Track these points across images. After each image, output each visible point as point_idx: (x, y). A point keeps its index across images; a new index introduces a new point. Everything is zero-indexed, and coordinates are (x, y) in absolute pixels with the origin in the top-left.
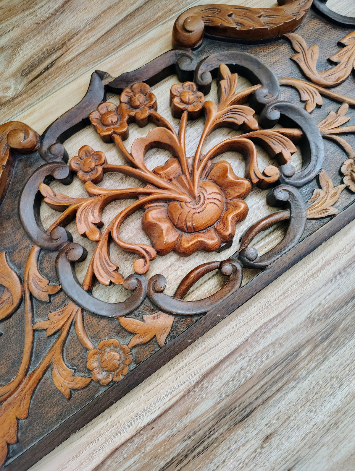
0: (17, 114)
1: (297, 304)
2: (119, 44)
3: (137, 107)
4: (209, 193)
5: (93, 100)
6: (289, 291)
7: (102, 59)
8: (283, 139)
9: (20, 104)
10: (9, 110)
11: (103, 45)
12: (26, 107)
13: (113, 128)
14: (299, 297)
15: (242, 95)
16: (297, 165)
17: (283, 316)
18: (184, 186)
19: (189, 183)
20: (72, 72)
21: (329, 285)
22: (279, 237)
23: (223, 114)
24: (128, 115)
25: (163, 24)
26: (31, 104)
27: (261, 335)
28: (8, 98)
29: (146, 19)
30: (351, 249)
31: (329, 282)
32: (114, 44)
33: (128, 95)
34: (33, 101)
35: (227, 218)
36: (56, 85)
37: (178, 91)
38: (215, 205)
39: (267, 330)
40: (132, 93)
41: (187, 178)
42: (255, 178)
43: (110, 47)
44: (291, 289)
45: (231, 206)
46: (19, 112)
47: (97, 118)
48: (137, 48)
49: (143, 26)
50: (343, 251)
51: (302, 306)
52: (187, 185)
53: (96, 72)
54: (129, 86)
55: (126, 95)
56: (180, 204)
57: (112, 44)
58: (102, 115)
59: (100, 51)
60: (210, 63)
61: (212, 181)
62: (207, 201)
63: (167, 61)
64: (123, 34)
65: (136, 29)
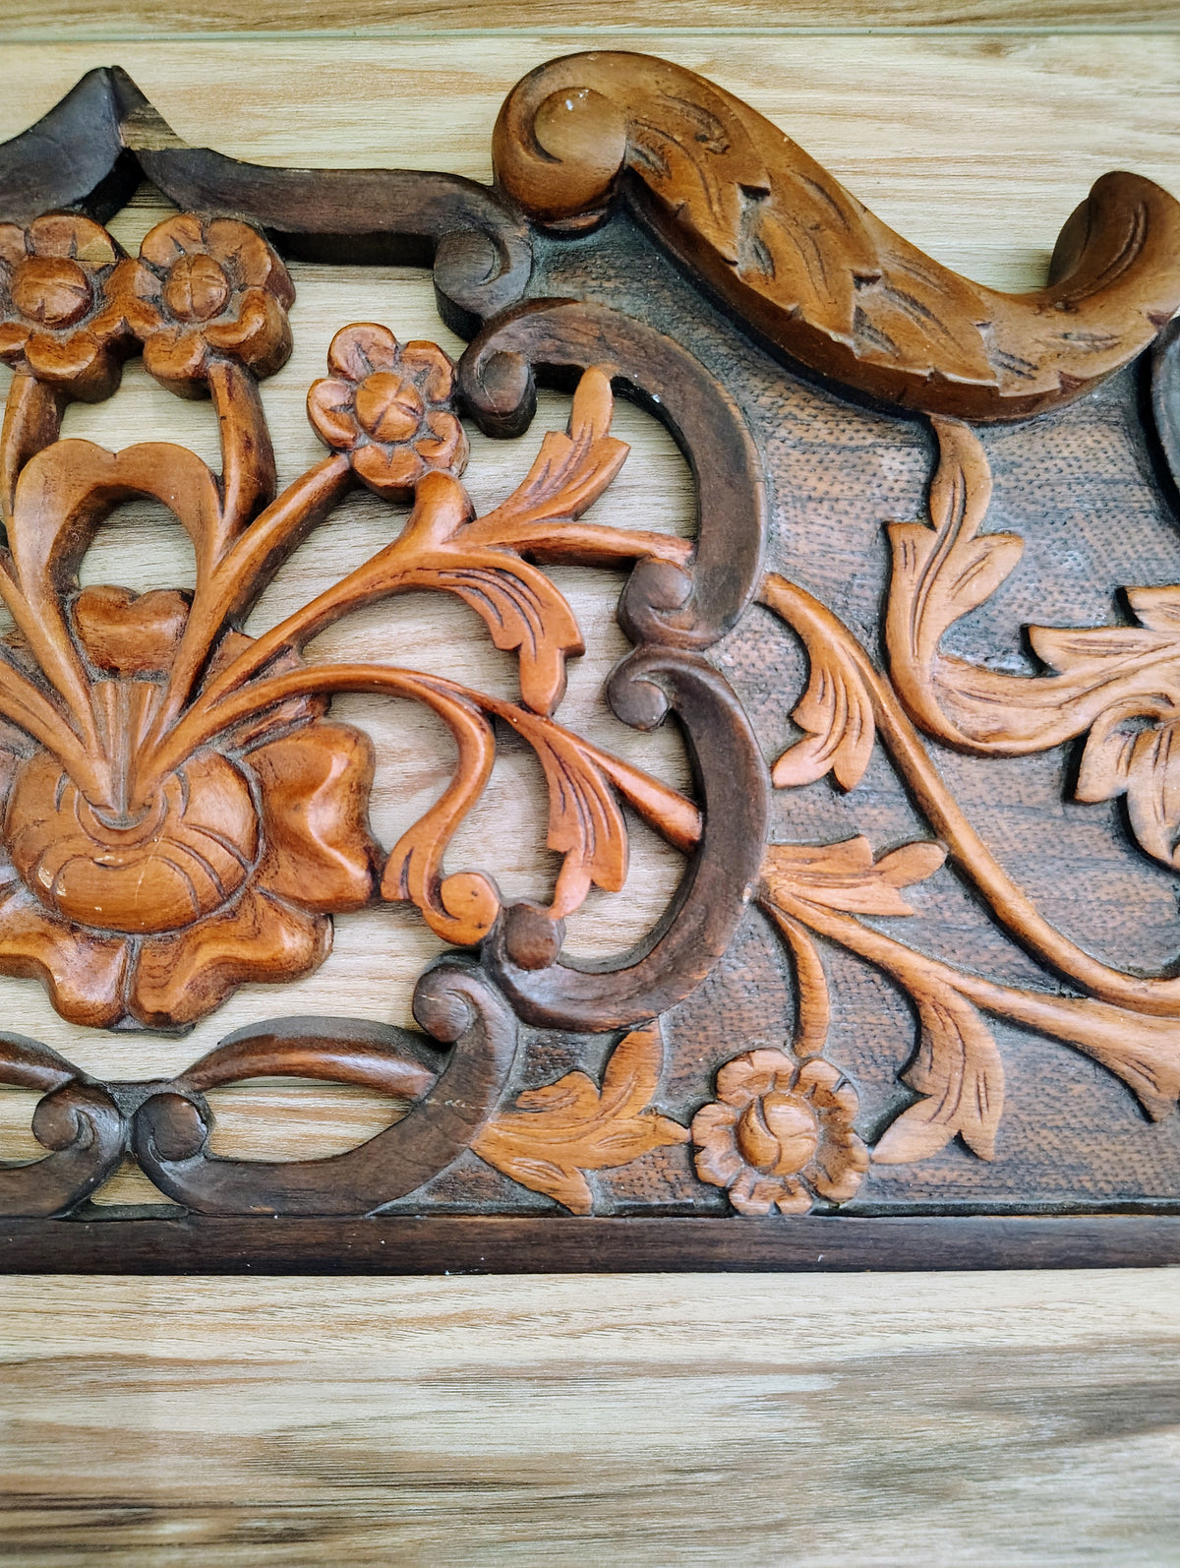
1: (265, 1372)
2: (323, 10)
4: (191, 818)
6: (272, 1314)
7: (223, 28)
8: (602, 814)
13: (31, 337)
14: (290, 1356)
17: (189, 1377)
18: (131, 728)
19: (152, 733)
21: (417, 1391)
24: (126, 323)
27: (76, 1381)
30: (587, 1332)
31: (426, 1381)
37: (370, 358)
38: (179, 877)
39: (109, 1380)
41: (162, 709)
42: (398, 883)
44: (280, 1315)
47: (8, 257)
48: (383, 70)
50: (554, 1320)
51: (278, 1389)
53: (113, 73)
56: (66, 787)
58: (34, 259)
60: (562, 333)
61: (258, 780)
62: (159, 841)
63: (409, 210)
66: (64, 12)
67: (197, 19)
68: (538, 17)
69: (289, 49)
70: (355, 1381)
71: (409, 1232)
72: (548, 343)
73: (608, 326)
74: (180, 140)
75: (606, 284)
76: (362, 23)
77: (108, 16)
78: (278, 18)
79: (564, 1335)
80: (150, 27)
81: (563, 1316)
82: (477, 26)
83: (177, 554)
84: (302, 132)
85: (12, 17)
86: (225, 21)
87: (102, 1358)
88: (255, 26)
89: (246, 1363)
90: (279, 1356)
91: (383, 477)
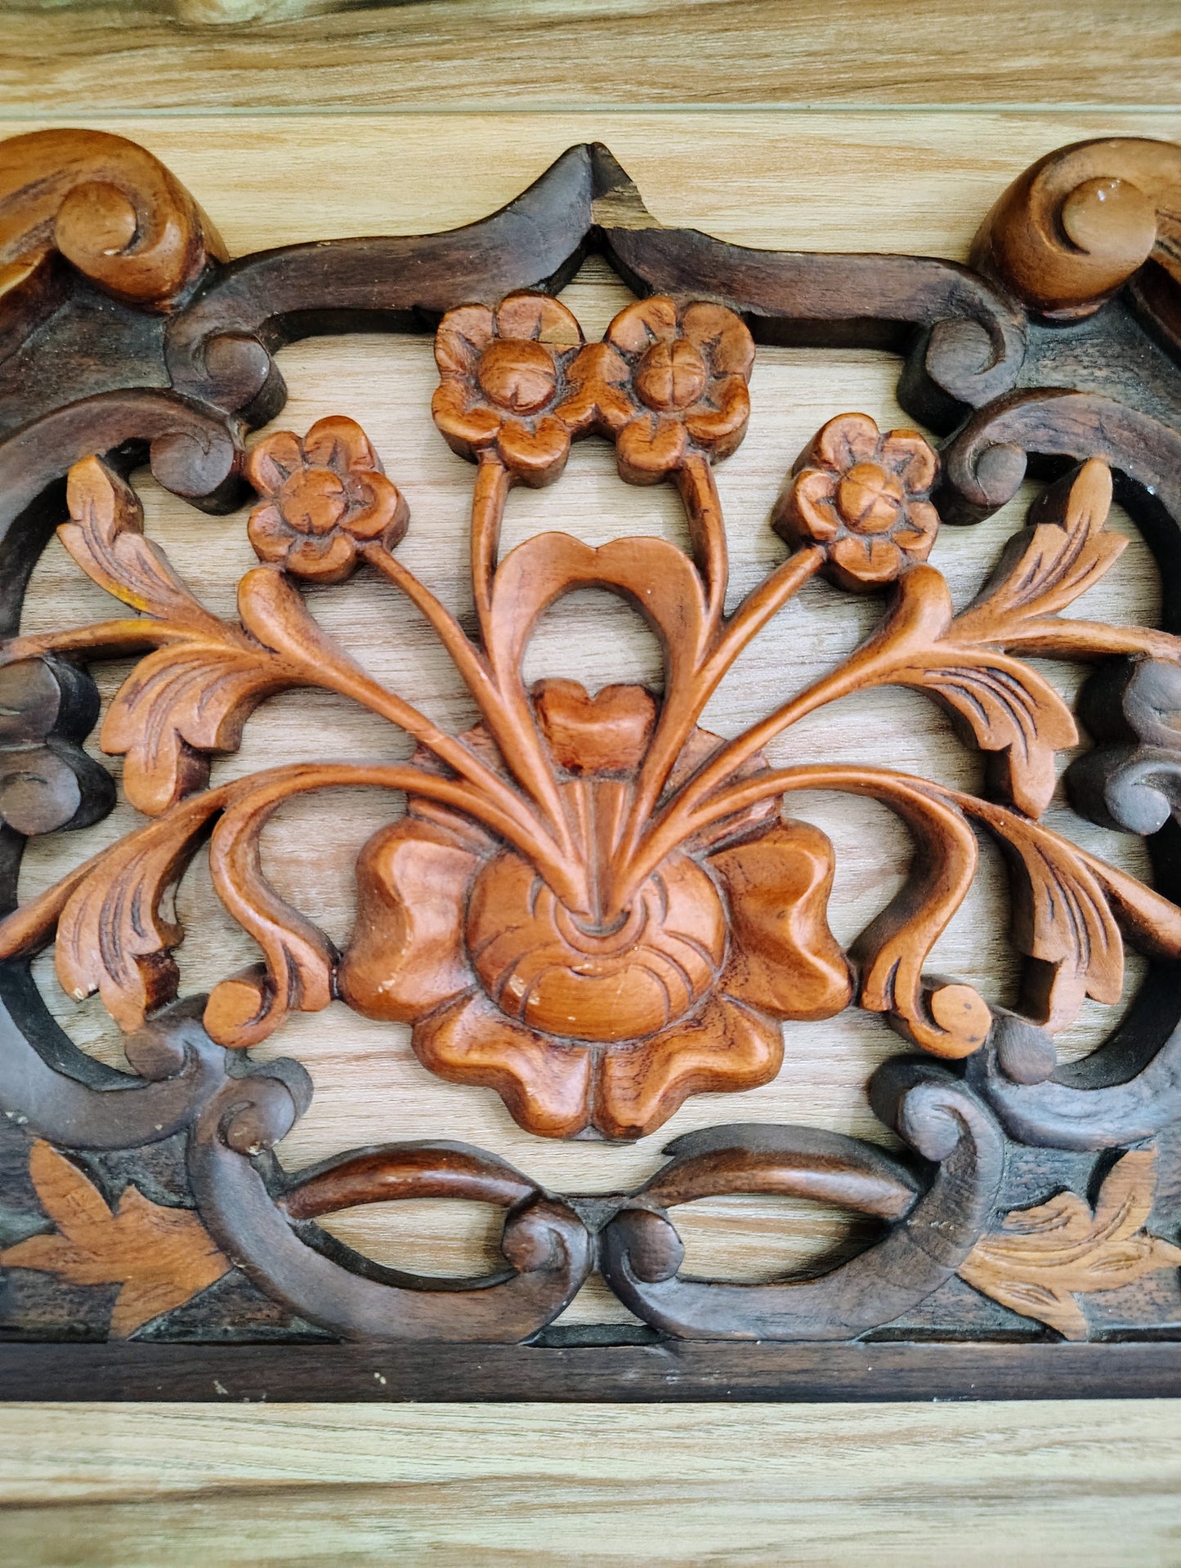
0: (210, 104)
1: (701, 1492)
2: (777, 83)
3: (649, 403)
4: (670, 925)
5: (505, 257)
6: (708, 1432)
7: (673, 100)
8: (1098, 924)
9: (246, 73)
10: (192, 69)
11: (716, 44)
12: (259, 101)
13: (502, 425)
14: (727, 1475)
15: (1082, 639)
16: (1086, 1029)
17: (621, 1498)
18: (602, 830)
19: (626, 836)
20: (522, 76)
21: (858, 1511)
22: (818, 1232)
23: (951, 663)
24: (597, 411)
25: (1008, 115)
26: (285, 103)
27: (503, 1502)
28: (215, 17)
29: (959, 48)
30: (1034, 1448)
31: (866, 1500)
32: (760, 72)
33: (654, 326)
34: (304, 93)
35: (669, 1058)
36: (426, 88)
37: (854, 448)
38: (657, 987)
39: (536, 1501)
40: (674, 330)
41: (633, 810)
42: (883, 992)
43: (734, 72)
44: (717, 1433)
45: (720, 1026)
46: (223, 104)
47: (474, 339)
48: (838, 145)
49: (925, 70)
50: (998, 1437)
51: (713, 1510)
52: (615, 841)
53: (594, 149)
54: (683, 298)
55: (647, 326)
56: (539, 891)
57: (757, 63)
58: (501, 343)
59: (689, 62)
60: (1059, 423)
61: (722, 883)
62: (640, 952)
63: (898, 296)
64: (822, 48)
65: (886, 65)
66: (507, 82)
67: (645, 90)
69: (740, 122)
70: (793, 1501)
71: (897, 1358)
72: (1042, 434)
73: (1108, 417)
74: (652, 218)
75: (1098, 373)
76: (815, 97)
77: (554, 86)
78: (729, 90)
79: (1010, 1452)
80: (597, 97)
81: (1010, 1432)
82: (934, 101)
83: (621, 644)
84: (754, 208)
85: (453, 87)
86: (674, 92)
87: (529, 1478)
88: (706, 98)
89: (681, 1483)
90: (715, 1475)
91: (867, 570)
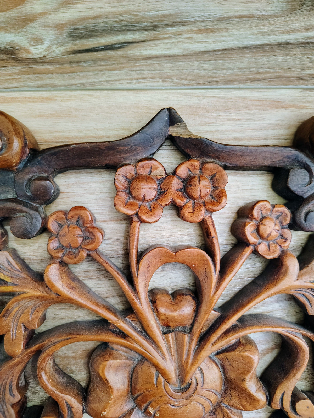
0: (28, 87)
2: (228, 78)
3: (190, 197)
4: (205, 386)
7: (193, 85)
9: (41, 76)
10: (21, 74)
11: (208, 65)
12: (46, 85)
13: (140, 208)
20: (140, 76)
23: (300, 287)
24: (173, 200)
26: (55, 86)
28: (30, 56)
29: (289, 67)
32: (222, 75)
33: (192, 169)
34: (62, 83)
36: (106, 81)
37: (263, 212)
38: (201, 407)
40: (199, 171)
42: (278, 403)
43: (214, 75)
46: (33, 87)
47: (128, 176)
49: (278, 74)
52: (185, 357)
54: (202, 160)
55: (189, 169)
56: (158, 377)
57: (222, 72)
58: (138, 177)
59: (198, 71)
64: (244, 66)
65: (265, 72)
66: (135, 79)
67: (183, 82)
68: (301, 82)
76: (242, 83)
77: (151, 80)
78: (212, 81)
80: (166, 84)
82: (281, 85)
85: (116, 80)
86: (193, 82)
88: (205, 84)
91: (269, 255)
